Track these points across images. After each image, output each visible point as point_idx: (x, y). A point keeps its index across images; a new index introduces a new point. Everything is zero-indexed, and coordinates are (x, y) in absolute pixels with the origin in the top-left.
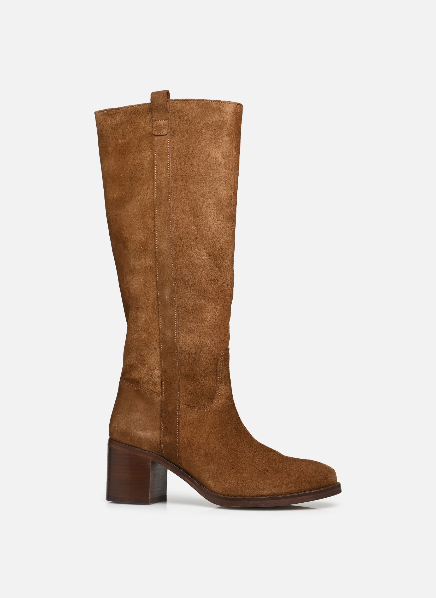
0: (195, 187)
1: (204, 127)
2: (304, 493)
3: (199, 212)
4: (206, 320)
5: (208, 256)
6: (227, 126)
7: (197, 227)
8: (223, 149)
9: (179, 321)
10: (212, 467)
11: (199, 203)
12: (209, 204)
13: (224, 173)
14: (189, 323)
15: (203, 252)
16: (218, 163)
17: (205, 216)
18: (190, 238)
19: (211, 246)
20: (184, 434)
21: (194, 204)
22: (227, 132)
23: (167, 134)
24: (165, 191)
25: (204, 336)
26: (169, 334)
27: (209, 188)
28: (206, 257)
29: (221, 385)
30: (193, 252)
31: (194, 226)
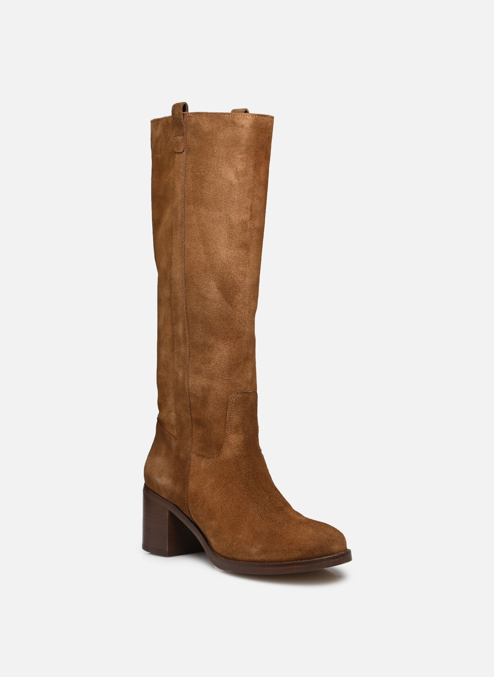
0: (206, 212)
1: (215, 144)
2: (299, 561)
3: (209, 239)
4: (213, 360)
5: (218, 289)
6: (243, 142)
7: (207, 257)
8: (237, 169)
9: (190, 360)
10: (214, 524)
11: (210, 230)
12: (220, 231)
13: (238, 195)
14: (197, 364)
15: (213, 284)
16: (231, 185)
17: (215, 244)
18: (200, 269)
19: (221, 278)
20: (192, 485)
21: (205, 231)
22: (243, 148)
23: (183, 152)
24: (180, 215)
25: (212, 379)
26: (181, 374)
27: (220, 213)
28: (216, 290)
29: (231, 433)
30: (203, 284)
31: (204, 255)
